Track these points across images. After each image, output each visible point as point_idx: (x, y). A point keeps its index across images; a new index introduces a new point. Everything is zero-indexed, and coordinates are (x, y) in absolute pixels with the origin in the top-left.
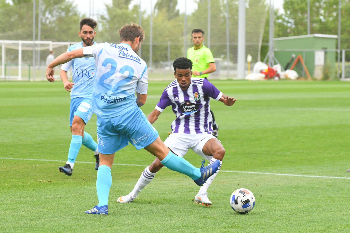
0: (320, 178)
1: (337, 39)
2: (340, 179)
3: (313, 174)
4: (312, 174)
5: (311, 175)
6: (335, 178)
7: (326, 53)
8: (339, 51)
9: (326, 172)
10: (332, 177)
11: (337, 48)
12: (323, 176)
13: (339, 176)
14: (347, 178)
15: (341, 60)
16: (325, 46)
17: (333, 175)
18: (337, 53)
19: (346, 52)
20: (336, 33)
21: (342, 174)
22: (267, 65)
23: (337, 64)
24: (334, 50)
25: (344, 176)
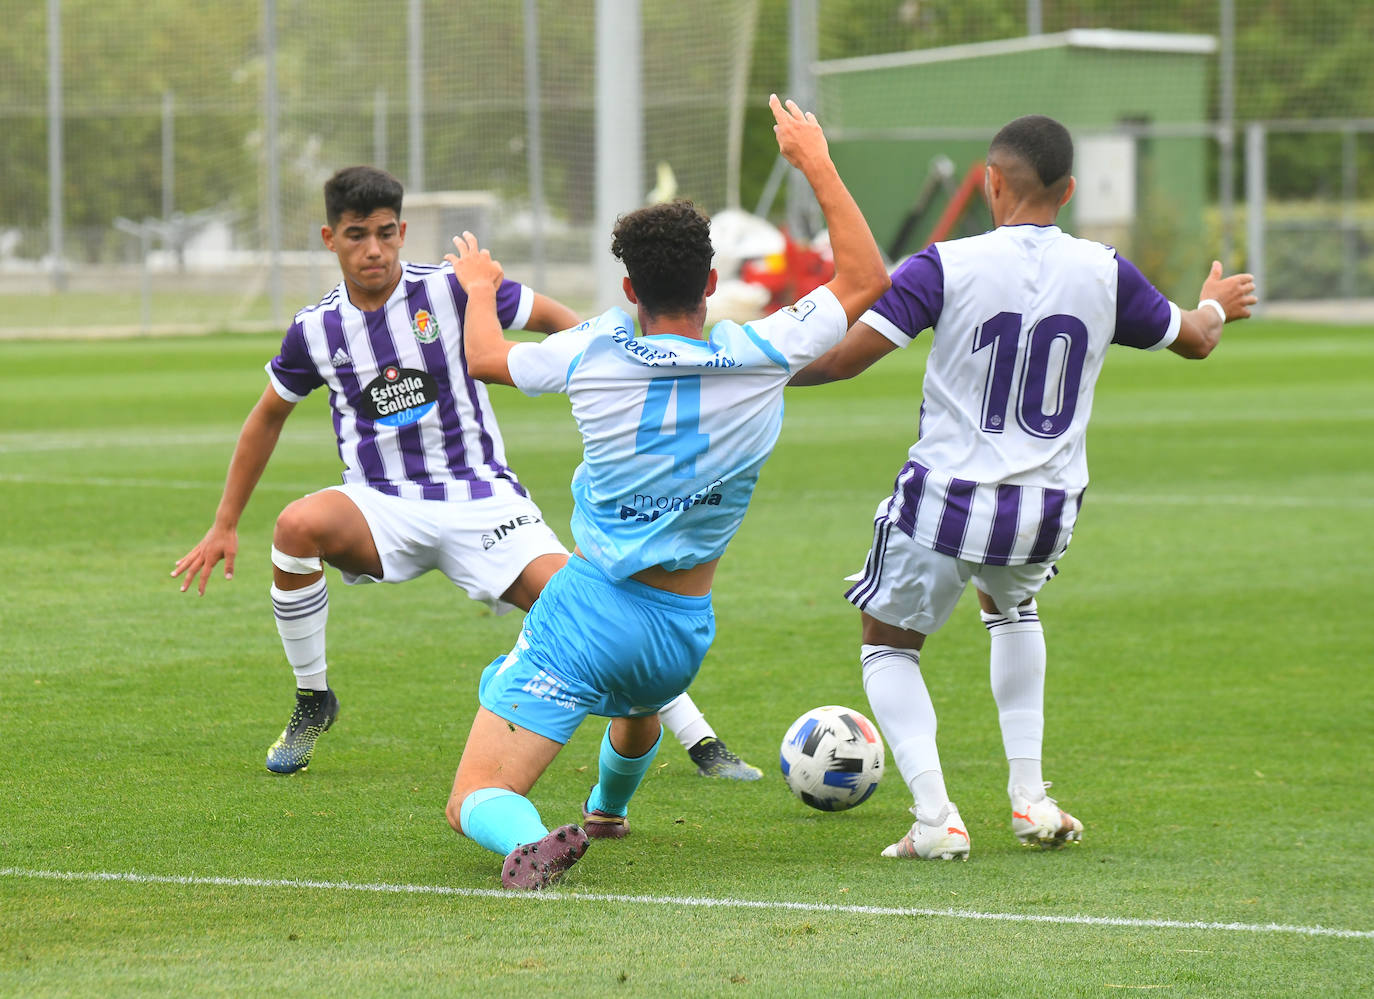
0: (1128, 927)
1: (1212, 60)
2: (1259, 935)
3: (1085, 903)
4: (1080, 906)
5: (1072, 915)
6: (1222, 930)
7: (1144, 148)
8: (1225, 134)
9: (1165, 891)
10: (1205, 921)
11: (1213, 114)
12: (1149, 916)
13: (1246, 918)
14: (1301, 929)
15: (1240, 192)
16: (1137, 106)
17: (1212, 914)
18: (1213, 147)
19: (1272, 138)
20: (1204, 23)
21: (1269, 906)
22: (781, 226)
23: (1214, 217)
24: (1198, 127)
25: (1278, 920)
